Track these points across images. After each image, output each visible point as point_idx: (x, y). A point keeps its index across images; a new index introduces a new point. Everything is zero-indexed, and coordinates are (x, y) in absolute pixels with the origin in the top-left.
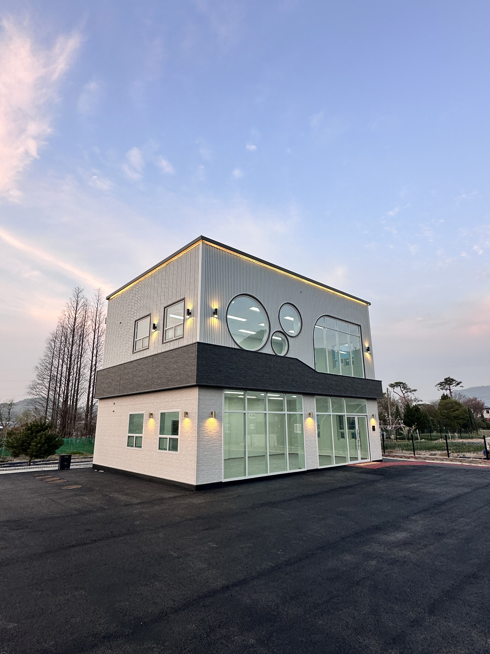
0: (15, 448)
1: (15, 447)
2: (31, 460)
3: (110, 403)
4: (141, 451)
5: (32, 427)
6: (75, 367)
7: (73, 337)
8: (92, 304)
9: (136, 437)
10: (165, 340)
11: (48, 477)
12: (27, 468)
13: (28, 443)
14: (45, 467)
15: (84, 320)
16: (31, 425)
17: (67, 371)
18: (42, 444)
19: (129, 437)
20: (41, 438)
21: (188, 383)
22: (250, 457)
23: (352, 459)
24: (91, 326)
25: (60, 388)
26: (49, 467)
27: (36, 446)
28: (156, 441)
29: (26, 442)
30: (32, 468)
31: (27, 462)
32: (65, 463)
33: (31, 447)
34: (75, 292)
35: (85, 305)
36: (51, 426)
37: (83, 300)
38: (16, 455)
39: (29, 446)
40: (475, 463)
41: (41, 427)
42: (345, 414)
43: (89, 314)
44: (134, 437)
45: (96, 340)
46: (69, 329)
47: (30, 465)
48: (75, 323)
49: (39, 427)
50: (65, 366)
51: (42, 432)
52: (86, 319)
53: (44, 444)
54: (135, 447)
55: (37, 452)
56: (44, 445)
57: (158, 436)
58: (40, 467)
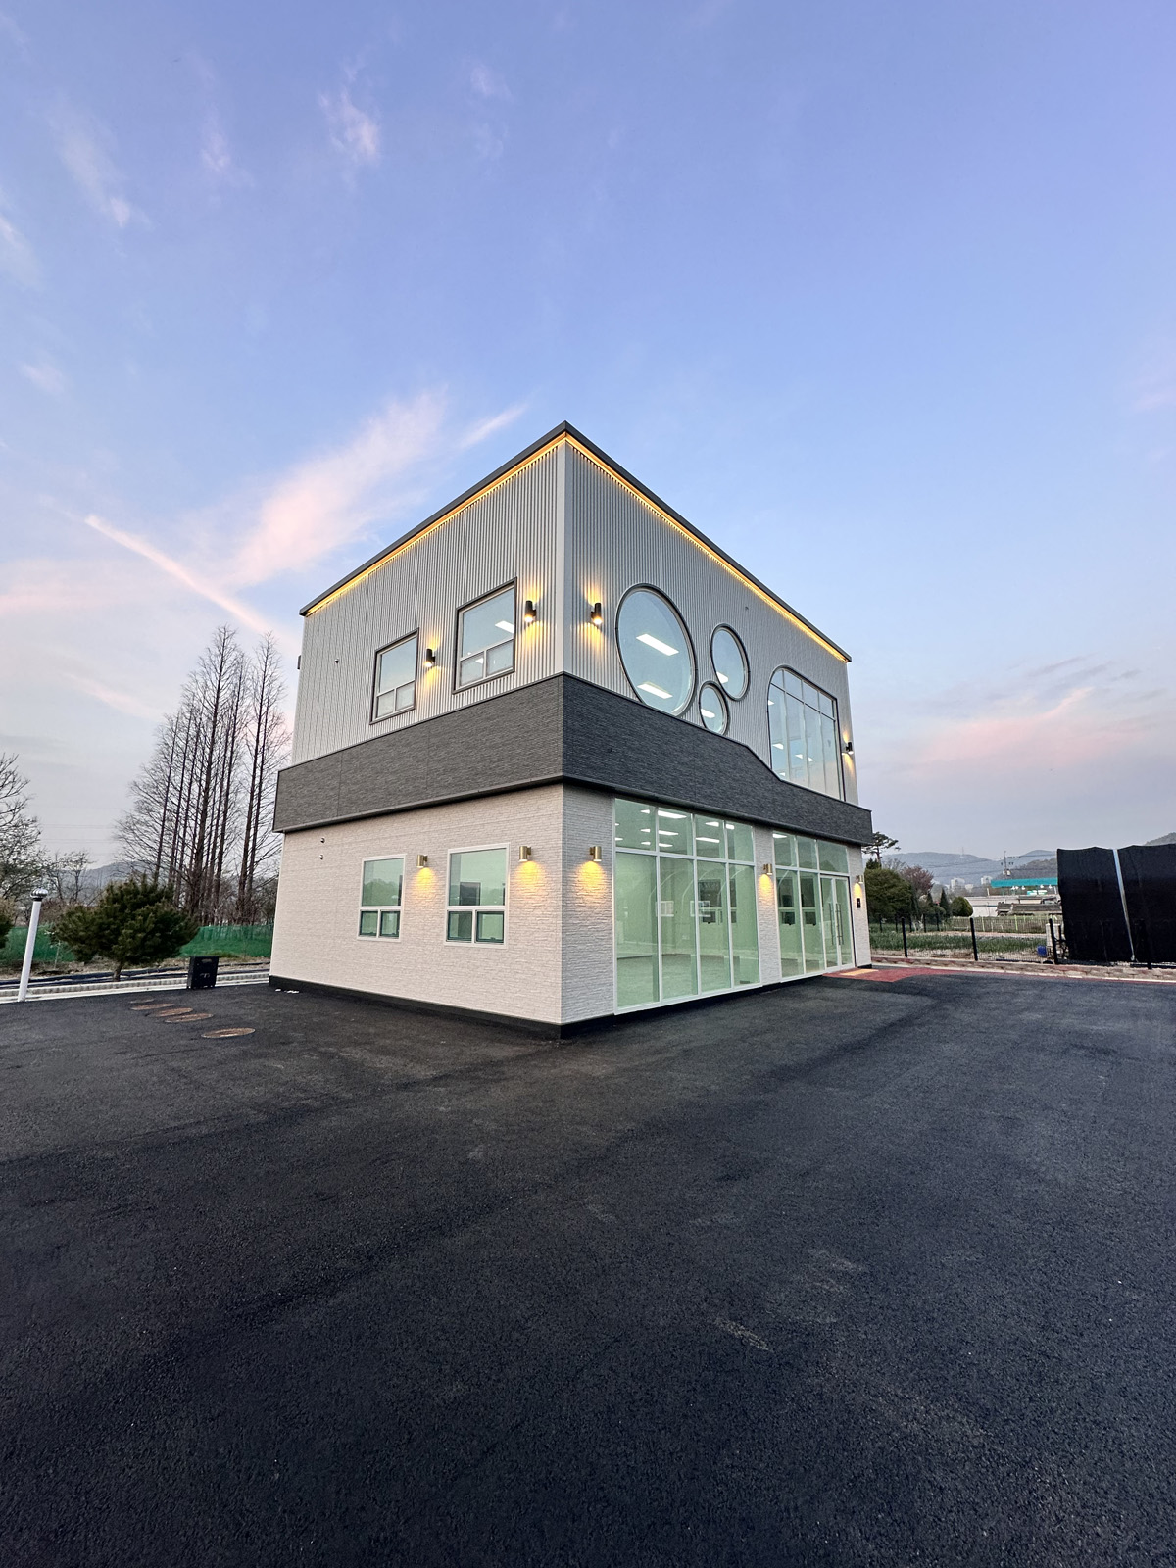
0: (83, 942)
1: (81, 940)
2: (120, 968)
3: (312, 840)
4: (397, 946)
5: (122, 895)
6: (218, 789)
7: (214, 727)
8: (255, 662)
9: (383, 913)
10: (460, 685)
11: (165, 1005)
12: (111, 987)
13: (112, 931)
14: (155, 984)
15: (237, 695)
16: (122, 891)
17: (200, 794)
18: (148, 934)
19: (362, 913)
20: (145, 920)
21: (536, 776)
22: (667, 955)
23: (831, 964)
24: (252, 708)
25: (185, 827)
26: (165, 984)
27: (133, 937)
28: (438, 920)
29: (108, 928)
30: (122, 986)
31: (112, 975)
32: (203, 974)
33: (120, 938)
34: (218, 638)
35: (239, 665)
36: (168, 894)
37: (234, 653)
38: (86, 958)
39: (116, 938)
40: (1031, 971)
41: (145, 896)
42: (818, 871)
43: (249, 683)
44: (377, 912)
45: (261, 735)
46: (205, 711)
47: (118, 979)
48: (218, 697)
49: (139, 896)
50: (195, 786)
51: (147, 906)
52: (241, 693)
53: (152, 932)
54: (381, 935)
55: (135, 949)
56: (153, 936)
57: (442, 908)
58: (144, 984)
